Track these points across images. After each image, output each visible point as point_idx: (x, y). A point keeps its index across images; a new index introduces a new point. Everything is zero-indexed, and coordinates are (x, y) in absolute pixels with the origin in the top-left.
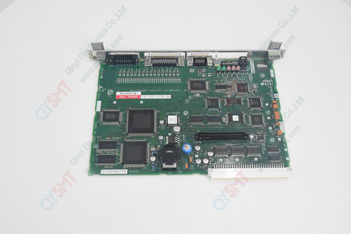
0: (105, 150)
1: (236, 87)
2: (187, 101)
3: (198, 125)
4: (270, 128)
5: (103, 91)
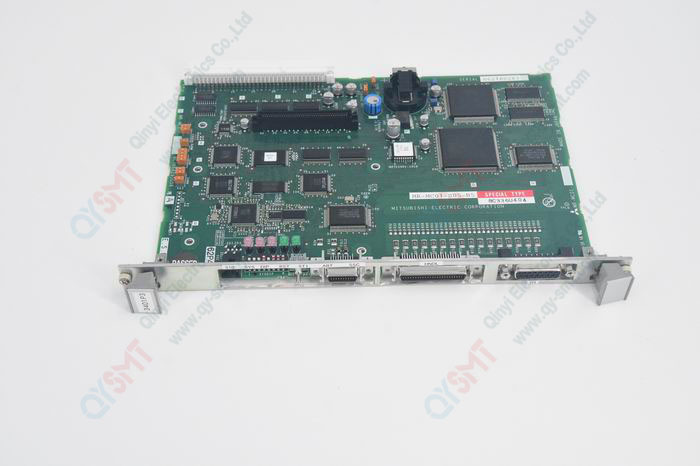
0: (529, 106)
2: (373, 188)
4: (201, 143)
5: (567, 204)
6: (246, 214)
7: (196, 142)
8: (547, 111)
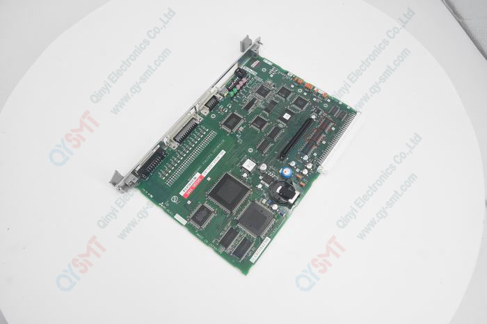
0: (232, 243)
1: (258, 95)
2: (240, 141)
3: (270, 149)
4: (315, 99)
5: (168, 205)
6: (263, 91)
7: (317, 98)
8: (222, 249)
